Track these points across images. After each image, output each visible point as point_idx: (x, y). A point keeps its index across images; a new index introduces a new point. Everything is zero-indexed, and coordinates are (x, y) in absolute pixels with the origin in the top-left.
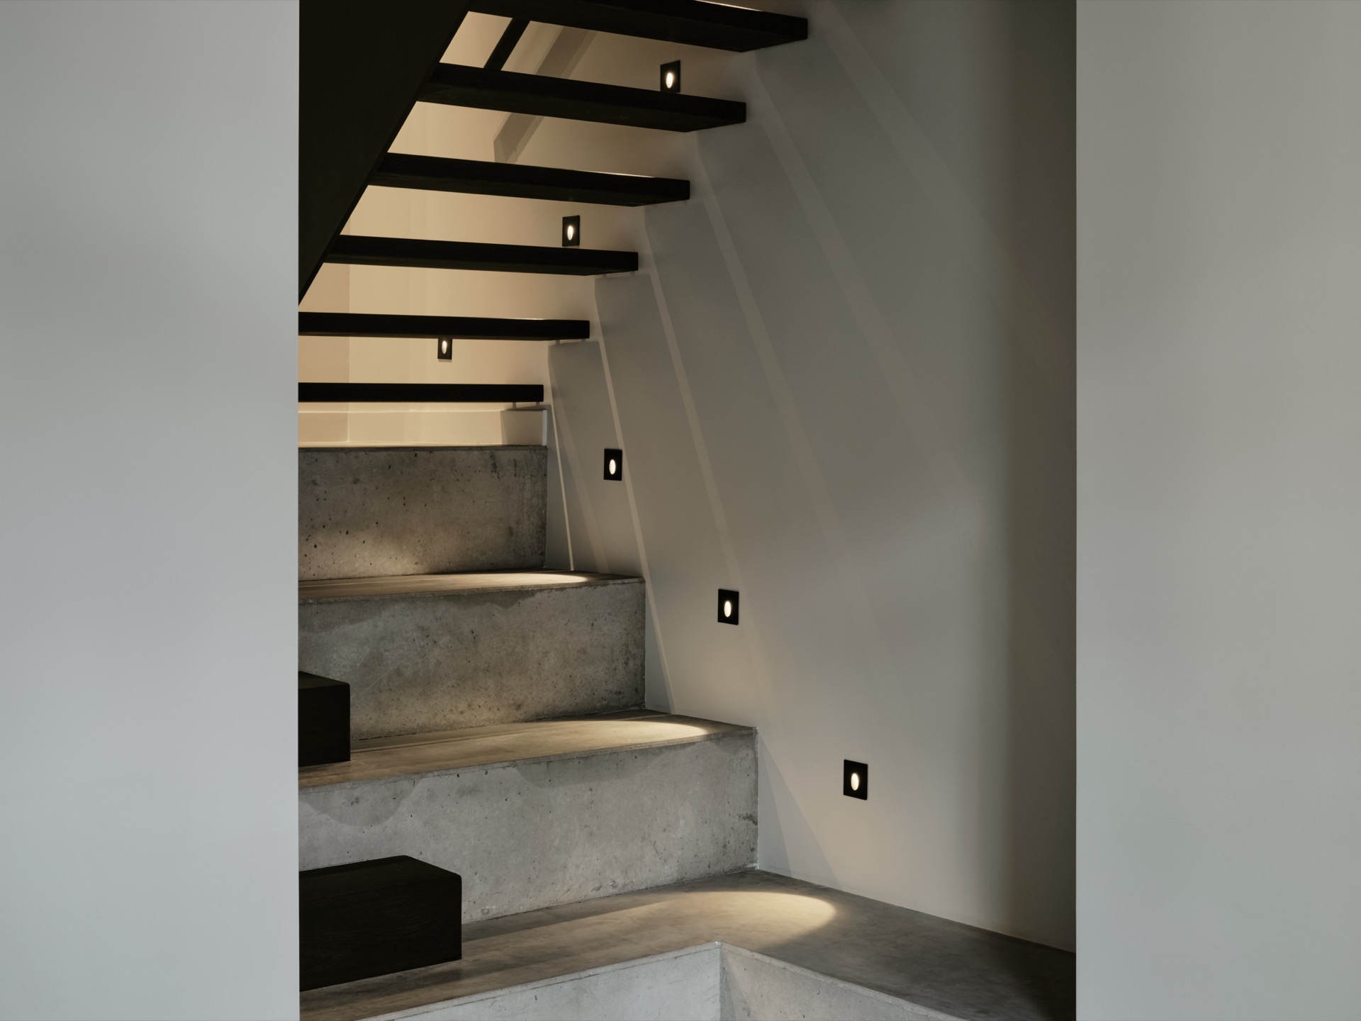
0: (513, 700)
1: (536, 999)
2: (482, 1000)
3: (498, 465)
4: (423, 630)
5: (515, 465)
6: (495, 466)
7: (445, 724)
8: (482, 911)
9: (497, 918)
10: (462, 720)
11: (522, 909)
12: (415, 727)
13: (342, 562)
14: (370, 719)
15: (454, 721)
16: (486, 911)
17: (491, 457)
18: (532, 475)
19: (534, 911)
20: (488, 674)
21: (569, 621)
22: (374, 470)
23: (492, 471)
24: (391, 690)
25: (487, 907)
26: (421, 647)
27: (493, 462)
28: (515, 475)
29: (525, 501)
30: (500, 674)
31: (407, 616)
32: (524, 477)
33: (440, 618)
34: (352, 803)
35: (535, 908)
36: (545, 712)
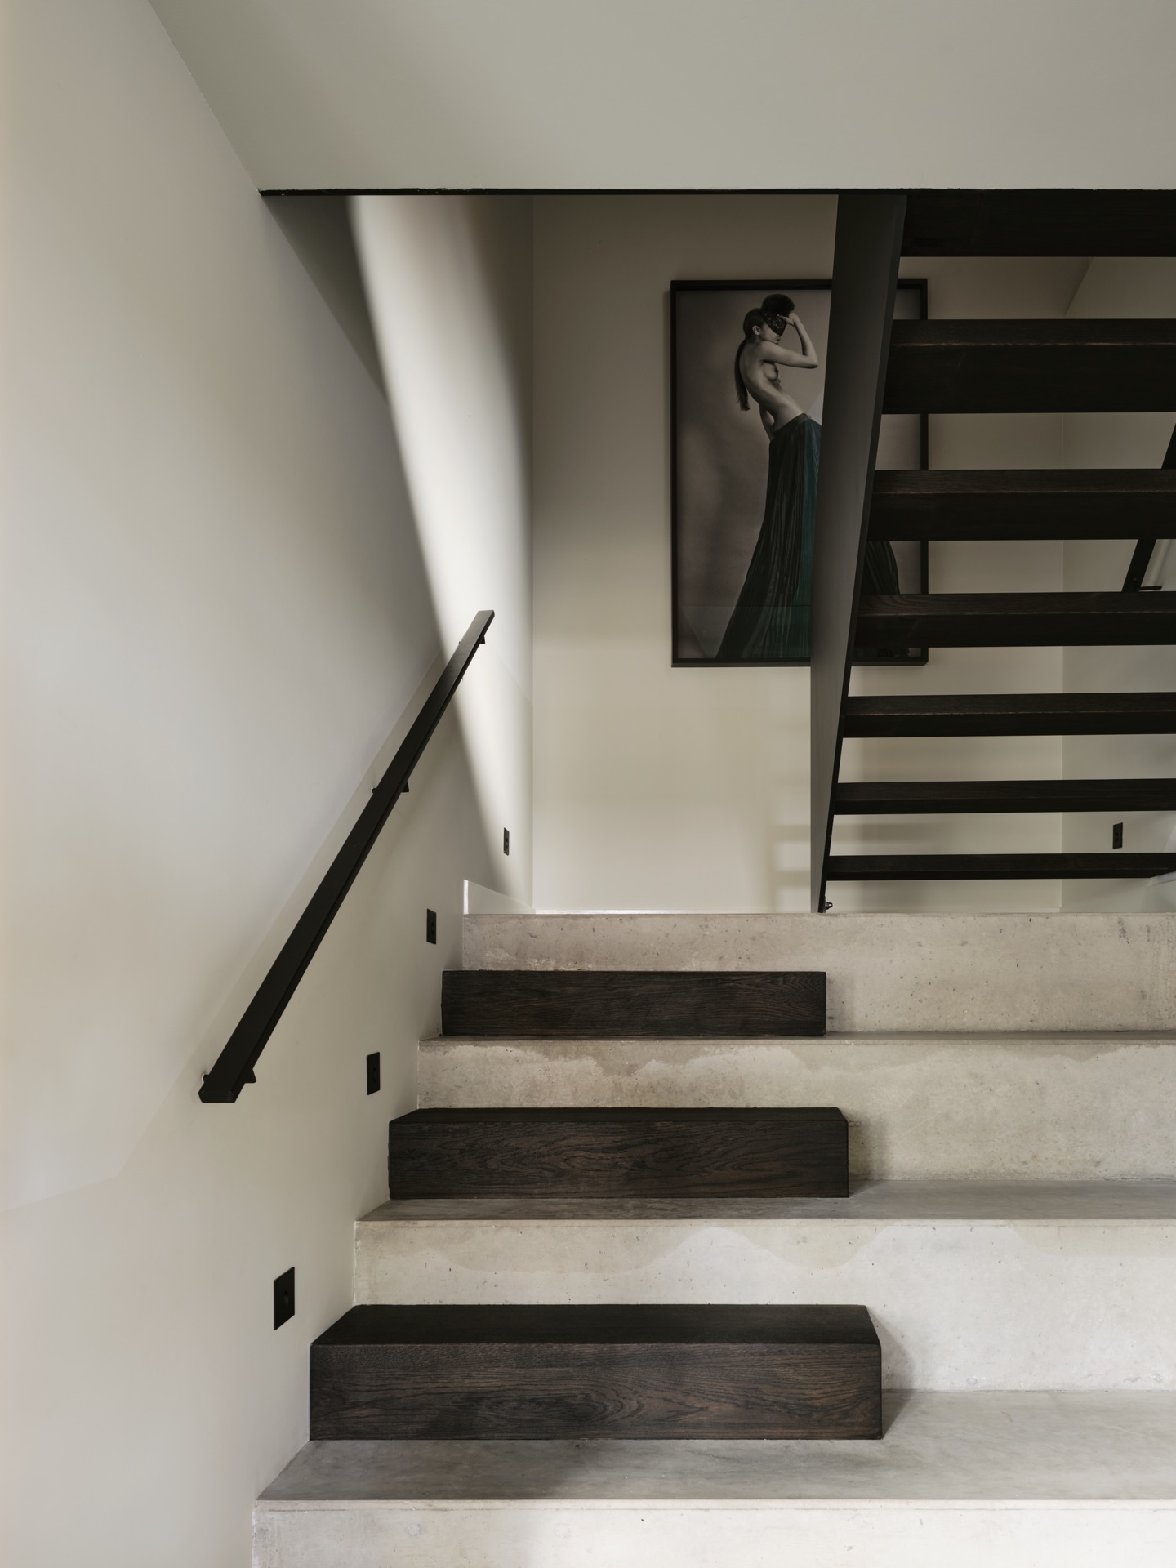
0: (1090, 1155)
1: (921, 1523)
2: (838, 1509)
3: (1127, 930)
4: (976, 1077)
5: (1149, 931)
6: (1123, 931)
7: (1004, 1173)
8: (968, 1380)
9: (988, 1391)
10: (1025, 1170)
11: (1023, 1387)
12: (968, 1172)
13: (948, 1016)
14: (914, 1159)
15: (1015, 1171)
16: (973, 1381)
17: (1119, 922)
18: (1169, 941)
19: (1040, 1391)
20: (1057, 1127)
21: (1164, 1079)
22: (984, 934)
23: (1120, 936)
24: (938, 1133)
25: (975, 1377)
26: (973, 1094)
27: (1121, 927)
28: (1148, 941)
29: (1161, 966)
30: (1073, 1128)
31: (958, 1062)
32: (1159, 942)
33: (998, 1067)
34: (799, 1242)
35: (1041, 1388)
36: (1133, 1172)
